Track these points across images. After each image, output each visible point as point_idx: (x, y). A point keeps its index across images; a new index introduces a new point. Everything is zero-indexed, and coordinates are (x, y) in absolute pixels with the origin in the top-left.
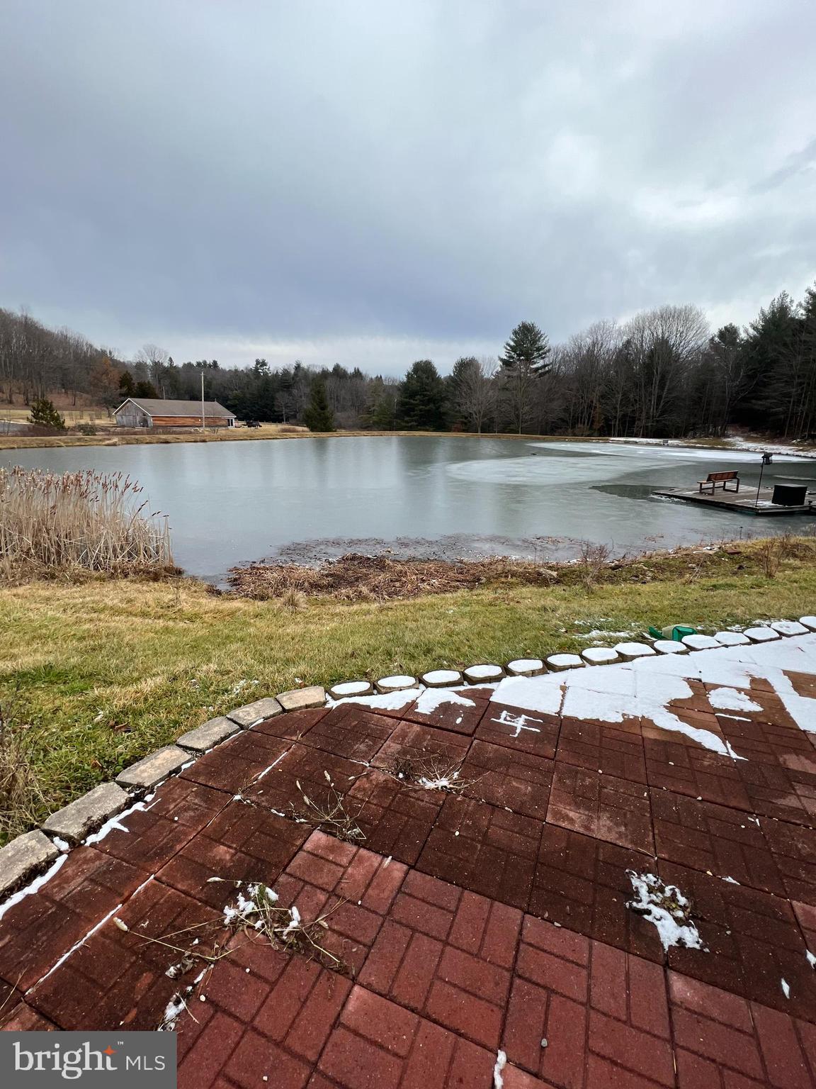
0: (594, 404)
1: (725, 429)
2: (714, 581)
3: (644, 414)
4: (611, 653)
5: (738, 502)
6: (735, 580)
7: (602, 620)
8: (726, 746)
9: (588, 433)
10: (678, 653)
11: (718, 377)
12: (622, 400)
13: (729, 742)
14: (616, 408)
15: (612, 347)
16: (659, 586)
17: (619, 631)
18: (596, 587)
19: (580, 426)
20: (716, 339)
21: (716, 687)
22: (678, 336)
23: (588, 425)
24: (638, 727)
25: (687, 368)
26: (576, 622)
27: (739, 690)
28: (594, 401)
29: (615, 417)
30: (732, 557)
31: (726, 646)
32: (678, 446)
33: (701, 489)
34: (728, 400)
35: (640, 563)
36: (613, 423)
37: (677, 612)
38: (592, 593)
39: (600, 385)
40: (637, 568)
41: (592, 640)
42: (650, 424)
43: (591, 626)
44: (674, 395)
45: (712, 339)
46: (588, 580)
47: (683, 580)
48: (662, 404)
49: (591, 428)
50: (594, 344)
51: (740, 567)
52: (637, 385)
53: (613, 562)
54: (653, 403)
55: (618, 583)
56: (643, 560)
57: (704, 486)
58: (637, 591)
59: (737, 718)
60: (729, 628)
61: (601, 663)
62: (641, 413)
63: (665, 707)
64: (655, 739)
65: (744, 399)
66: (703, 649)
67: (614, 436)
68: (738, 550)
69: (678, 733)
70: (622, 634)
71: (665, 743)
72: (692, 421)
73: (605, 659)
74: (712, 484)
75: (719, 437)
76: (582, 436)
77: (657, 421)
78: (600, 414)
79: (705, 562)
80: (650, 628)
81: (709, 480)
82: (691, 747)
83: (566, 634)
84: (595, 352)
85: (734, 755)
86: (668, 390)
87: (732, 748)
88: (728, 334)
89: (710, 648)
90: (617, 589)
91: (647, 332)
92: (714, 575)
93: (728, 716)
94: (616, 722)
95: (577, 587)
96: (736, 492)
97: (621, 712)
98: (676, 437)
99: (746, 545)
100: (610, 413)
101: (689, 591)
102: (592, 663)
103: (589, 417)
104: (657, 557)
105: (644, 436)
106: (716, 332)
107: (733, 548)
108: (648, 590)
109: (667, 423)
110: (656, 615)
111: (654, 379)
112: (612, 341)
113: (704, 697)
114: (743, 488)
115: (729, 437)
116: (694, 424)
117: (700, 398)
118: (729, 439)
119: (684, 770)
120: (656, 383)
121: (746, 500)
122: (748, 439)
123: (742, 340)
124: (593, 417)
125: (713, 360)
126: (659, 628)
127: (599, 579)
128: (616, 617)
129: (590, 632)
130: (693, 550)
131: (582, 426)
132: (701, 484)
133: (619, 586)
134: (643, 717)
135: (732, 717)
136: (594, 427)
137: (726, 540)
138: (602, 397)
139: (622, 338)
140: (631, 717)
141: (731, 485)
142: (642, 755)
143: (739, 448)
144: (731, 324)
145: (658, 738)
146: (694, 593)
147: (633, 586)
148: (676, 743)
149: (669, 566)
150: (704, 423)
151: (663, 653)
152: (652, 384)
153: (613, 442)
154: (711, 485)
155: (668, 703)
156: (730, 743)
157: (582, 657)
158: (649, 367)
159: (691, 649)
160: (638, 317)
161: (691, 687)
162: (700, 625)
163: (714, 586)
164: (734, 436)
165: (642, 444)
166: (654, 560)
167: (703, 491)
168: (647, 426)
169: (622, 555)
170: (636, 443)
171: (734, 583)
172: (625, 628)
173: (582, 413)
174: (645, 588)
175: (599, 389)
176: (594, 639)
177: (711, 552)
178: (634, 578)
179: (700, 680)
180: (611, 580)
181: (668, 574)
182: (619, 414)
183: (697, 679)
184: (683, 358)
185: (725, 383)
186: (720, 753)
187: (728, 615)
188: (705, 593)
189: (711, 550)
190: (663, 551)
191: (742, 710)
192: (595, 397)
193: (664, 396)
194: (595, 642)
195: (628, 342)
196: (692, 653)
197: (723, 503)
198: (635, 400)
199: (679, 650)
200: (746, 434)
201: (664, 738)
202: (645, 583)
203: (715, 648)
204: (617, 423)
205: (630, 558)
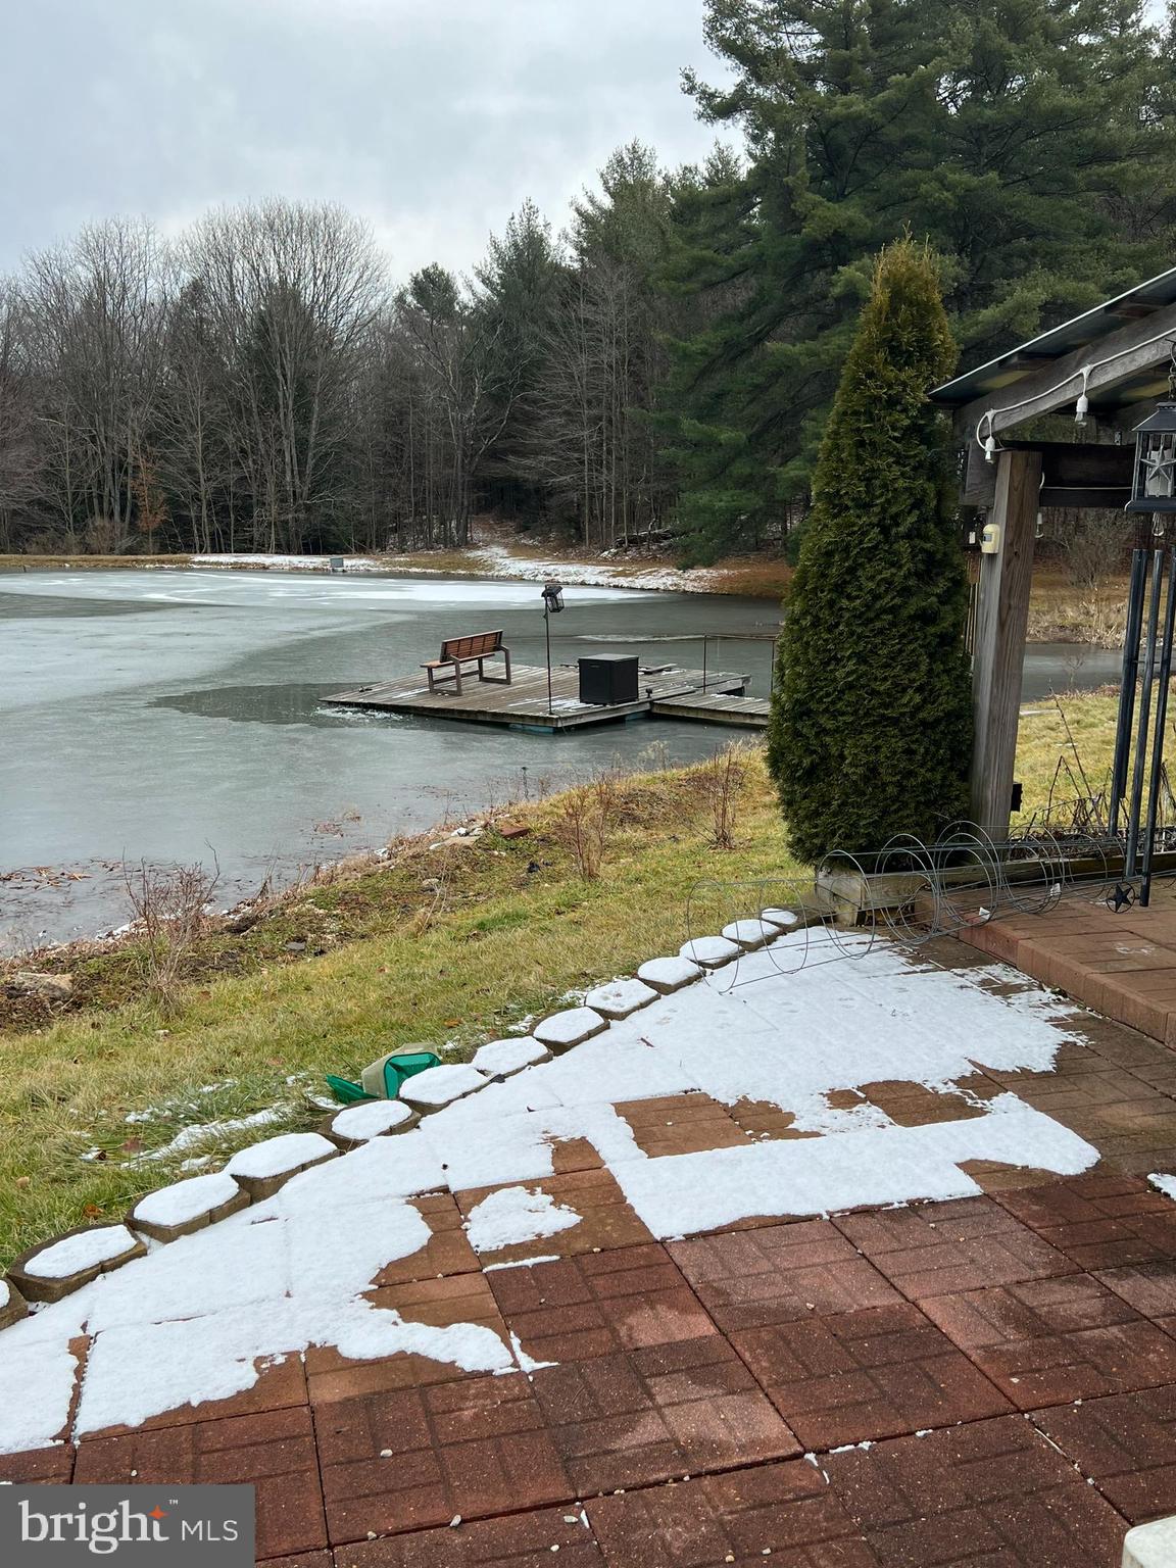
0: (130, 460)
1: (466, 529)
2: (479, 914)
3: (271, 488)
4: (218, 1188)
5: (514, 707)
6: (523, 902)
7: (207, 1089)
8: (509, 1346)
9: (126, 542)
10: (391, 1131)
11: (429, 398)
12: (206, 449)
13: (516, 1335)
14: (192, 471)
15: (154, 296)
16: (355, 954)
17: (254, 1111)
18: (190, 993)
19: (99, 522)
20: (409, 298)
21: (481, 1194)
22: (319, 282)
23: (123, 520)
24: (299, 1382)
25: (354, 368)
26: (130, 1119)
27: (530, 1185)
28: (130, 449)
29: (197, 498)
30: (513, 843)
31: (500, 1078)
32: (368, 575)
33: (432, 682)
34: (459, 454)
35: (303, 900)
36: (193, 514)
37: (398, 1015)
38: (180, 1014)
39: (136, 403)
40: (298, 916)
41: (176, 1160)
42: (290, 516)
43: (175, 1120)
44: (336, 439)
45: (400, 299)
46: (163, 979)
47: (411, 926)
48: (311, 462)
49: (133, 529)
50: (101, 284)
51: (533, 868)
52: (240, 410)
53: (236, 911)
54: (288, 459)
55: (251, 969)
56: (312, 888)
57: (438, 674)
58: (301, 979)
59: (529, 1262)
60: (512, 1028)
61: (190, 1228)
62: (263, 484)
63: (367, 1295)
64: (348, 1399)
65: (494, 454)
66: (450, 1101)
67: (202, 550)
68: (525, 825)
69: (401, 1356)
70: (261, 1118)
71: (368, 1402)
72: (390, 507)
73: (201, 1209)
74: (453, 668)
75: (457, 547)
76: (111, 551)
77: (308, 508)
78: (151, 487)
79: (458, 867)
80: (331, 1080)
81: (444, 658)
82: (430, 1384)
83: (101, 1166)
84: (110, 307)
85: (528, 1364)
86: (321, 424)
87: (523, 1348)
88: (432, 287)
89: (464, 1095)
90: (247, 986)
91: (240, 267)
92: (482, 898)
93: (511, 1264)
94: (239, 1393)
95: (135, 1007)
96: (507, 682)
97: (251, 1357)
98: (362, 549)
99: (539, 809)
100: (181, 484)
101: (426, 950)
102: (165, 1235)
103: (123, 494)
104: (347, 875)
105: (281, 549)
106: (406, 283)
107: (513, 821)
108: (329, 971)
109: (332, 512)
110: (348, 1039)
111: (280, 394)
112: (151, 282)
113: (457, 1234)
114: (520, 671)
115: (478, 548)
116: (397, 516)
117: (398, 448)
118: (479, 553)
119: (418, 1457)
120: (286, 406)
121: (529, 701)
122: (517, 551)
123: (466, 307)
124: (134, 497)
125: (411, 352)
126: (355, 1072)
127: (196, 969)
128: (246, 1069)
129: (172, 1139)
130: (430, 843)
131: (106, 522)
132: (430, 669)
133: (255, 979)
134: (312, 1346)
135: (520, 1263)
136: (141, 524)
137: (500, 805)
138: (152, 437)
139: (177, 275)
140: (280, 1360)
141: (493, 666)
142: (311, 1463)
143: (502, 573)
144: (435, 266)
145: (353, 1392)
146: (437, 953)
147: (291, 968)
148: (396, 1390)
149: (378, 893)
150: (417, 513)
151: (356, 1144)
152: (277, 409)
153: (204, 567)
154: (450, 671)
155: (372, 1282)
156: (518, 1335)
157: (134, 1226)
158: (261, 358)
159: (421, 1109)
160: (211, 222)
161: (426, 1216)
162: (451, 1038)
163: (481, 926)
164: (487, 544)
165: (280, 572)
166: (340, 885)
167: (436, 687)
168: (287, 522)
169: (259, 887)
170: (264, 568)
171: (521, 908)
172: (269, 1097)
173: (100, 484)
174: (321, 968)
175: (140, 417)
176: (184, 1155)
177: (468, 841)
178: (293, 945)
179: (445, 1190)
180: (234, 964)
181: (376, 914)
182: (205, 490)
183: (437, 1190)
184: (341, 341)
185: (445, 410)
186: (498, 1372)
187: (510, 995)
188: (462, 949)
189: (467, 834)
190: (363, 855)
191: (539, 1235)
192: (129, 437)
193: (312, 440)
194: (186, 1165)
195: (196, 291)
196: (427, 1122)
197: (484, 713)
198: (243, 451)
199: (394, 1121)
200: (511, 540)
201: (366, 1388)
202: (322, 952)
203: (477, 1090)
204: (204, 512)
205: (278, 894)
